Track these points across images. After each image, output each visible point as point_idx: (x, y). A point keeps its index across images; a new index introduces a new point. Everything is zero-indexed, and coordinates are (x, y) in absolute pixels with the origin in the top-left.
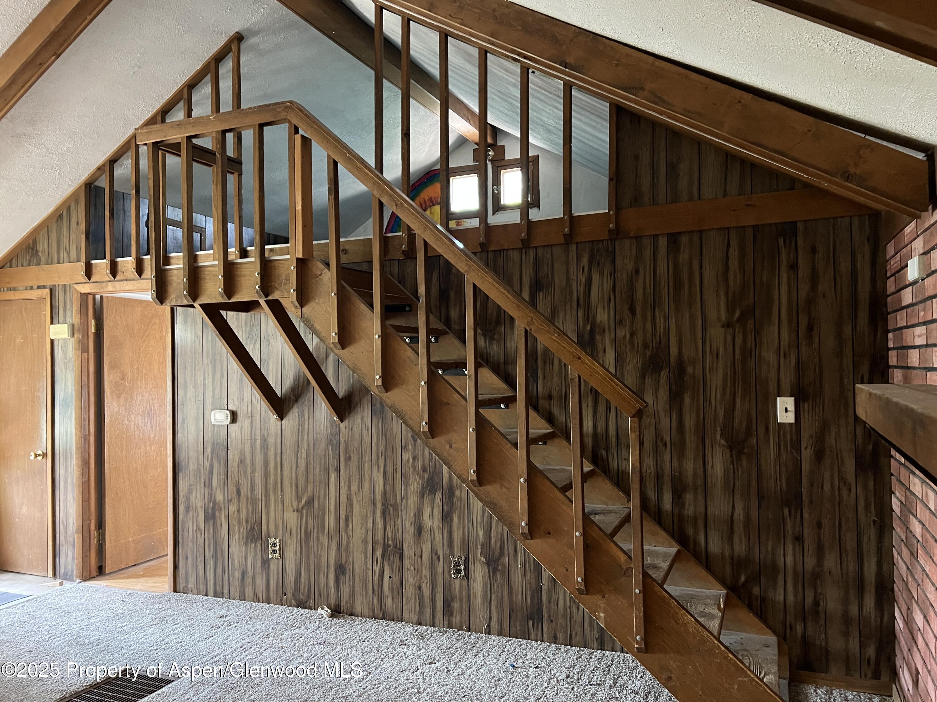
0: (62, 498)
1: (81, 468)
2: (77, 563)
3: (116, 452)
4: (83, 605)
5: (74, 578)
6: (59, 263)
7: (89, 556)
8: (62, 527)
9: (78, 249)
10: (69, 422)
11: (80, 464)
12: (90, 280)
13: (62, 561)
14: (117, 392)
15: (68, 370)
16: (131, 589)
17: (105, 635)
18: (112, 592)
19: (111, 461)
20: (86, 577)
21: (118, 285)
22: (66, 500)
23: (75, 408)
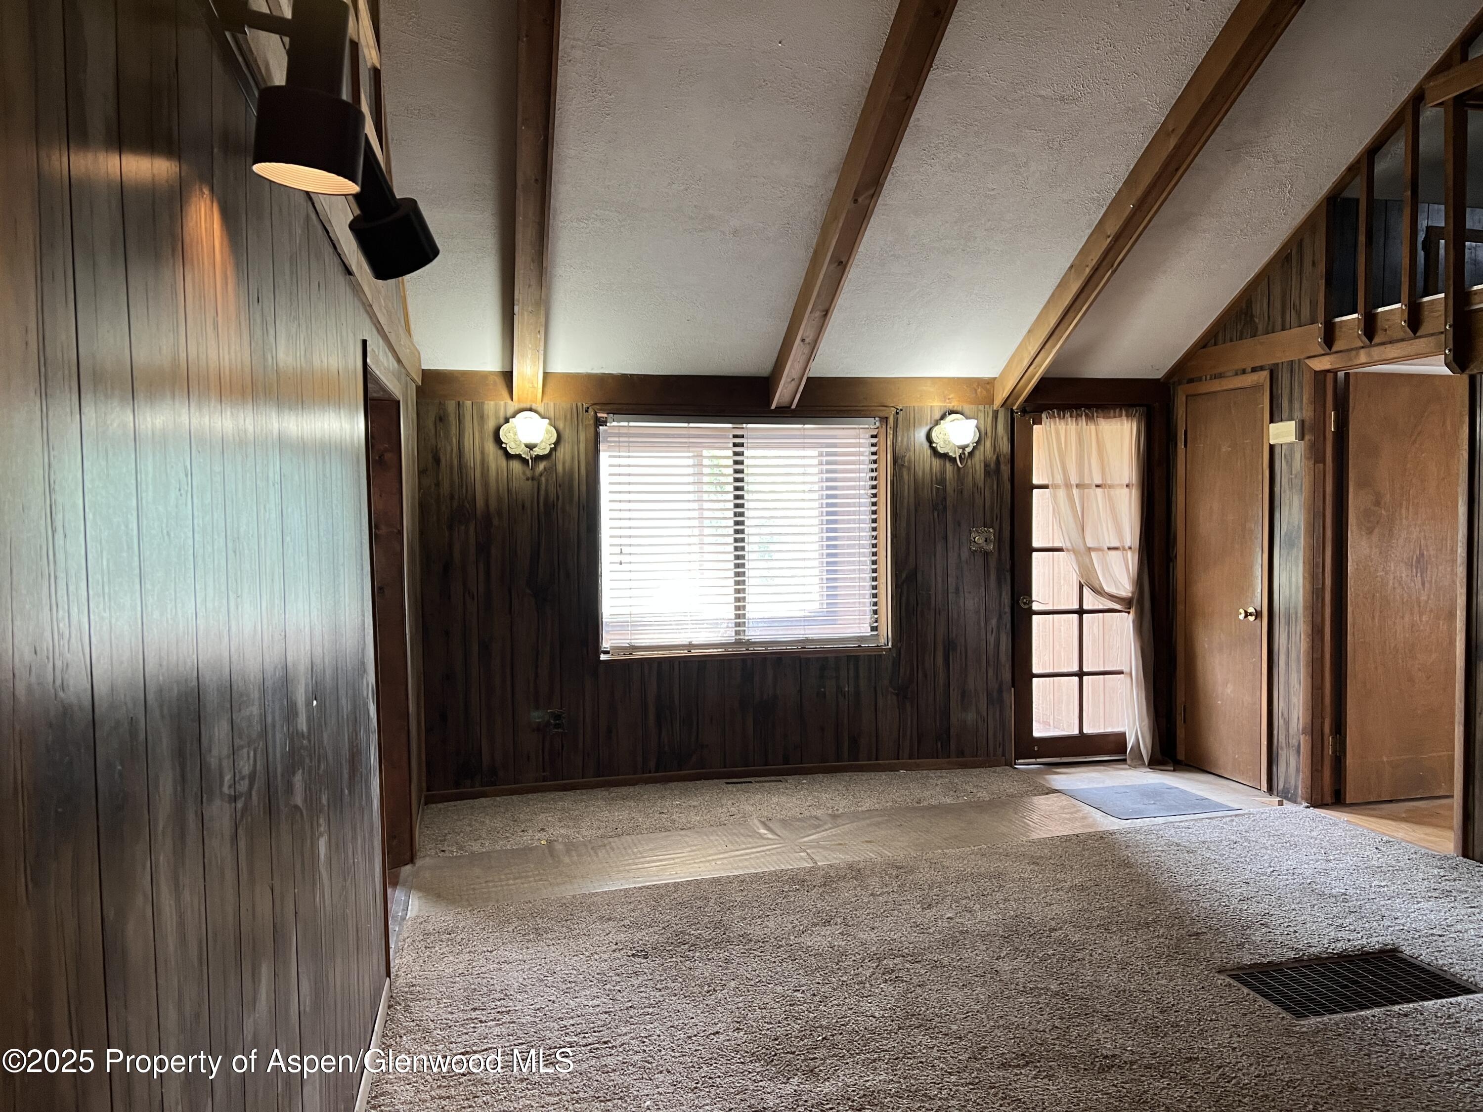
0: (1282, 680)
1: (1311, 637)
2: (1303, 779)
3: (1364, 619)
4: (1316, 839)
5: (1299, 799)
6: (1283, 329)
7: (1322, 771)
8: (1281, 721)
9: (1313, 304)
10: (1294, 569)
11: (1310, 632)
12: (1330, 350)
13: (1281, 770)
14: (1369, 525)
15: (1294, 490)
16: (1389, 836)
17: (1354, 891)
18: (1358, 832)
19: (1356, 633)
20: (1316, 802)
21: (1376, 352)
22: (1288, 683)
23: (1304, 548)
